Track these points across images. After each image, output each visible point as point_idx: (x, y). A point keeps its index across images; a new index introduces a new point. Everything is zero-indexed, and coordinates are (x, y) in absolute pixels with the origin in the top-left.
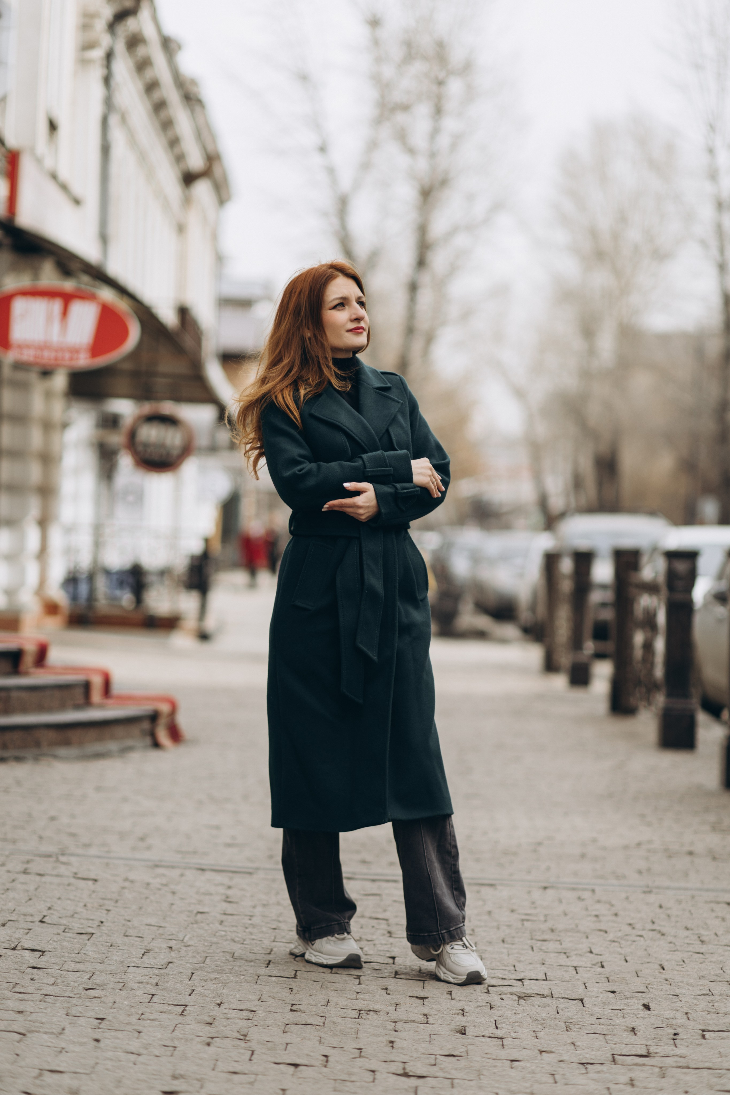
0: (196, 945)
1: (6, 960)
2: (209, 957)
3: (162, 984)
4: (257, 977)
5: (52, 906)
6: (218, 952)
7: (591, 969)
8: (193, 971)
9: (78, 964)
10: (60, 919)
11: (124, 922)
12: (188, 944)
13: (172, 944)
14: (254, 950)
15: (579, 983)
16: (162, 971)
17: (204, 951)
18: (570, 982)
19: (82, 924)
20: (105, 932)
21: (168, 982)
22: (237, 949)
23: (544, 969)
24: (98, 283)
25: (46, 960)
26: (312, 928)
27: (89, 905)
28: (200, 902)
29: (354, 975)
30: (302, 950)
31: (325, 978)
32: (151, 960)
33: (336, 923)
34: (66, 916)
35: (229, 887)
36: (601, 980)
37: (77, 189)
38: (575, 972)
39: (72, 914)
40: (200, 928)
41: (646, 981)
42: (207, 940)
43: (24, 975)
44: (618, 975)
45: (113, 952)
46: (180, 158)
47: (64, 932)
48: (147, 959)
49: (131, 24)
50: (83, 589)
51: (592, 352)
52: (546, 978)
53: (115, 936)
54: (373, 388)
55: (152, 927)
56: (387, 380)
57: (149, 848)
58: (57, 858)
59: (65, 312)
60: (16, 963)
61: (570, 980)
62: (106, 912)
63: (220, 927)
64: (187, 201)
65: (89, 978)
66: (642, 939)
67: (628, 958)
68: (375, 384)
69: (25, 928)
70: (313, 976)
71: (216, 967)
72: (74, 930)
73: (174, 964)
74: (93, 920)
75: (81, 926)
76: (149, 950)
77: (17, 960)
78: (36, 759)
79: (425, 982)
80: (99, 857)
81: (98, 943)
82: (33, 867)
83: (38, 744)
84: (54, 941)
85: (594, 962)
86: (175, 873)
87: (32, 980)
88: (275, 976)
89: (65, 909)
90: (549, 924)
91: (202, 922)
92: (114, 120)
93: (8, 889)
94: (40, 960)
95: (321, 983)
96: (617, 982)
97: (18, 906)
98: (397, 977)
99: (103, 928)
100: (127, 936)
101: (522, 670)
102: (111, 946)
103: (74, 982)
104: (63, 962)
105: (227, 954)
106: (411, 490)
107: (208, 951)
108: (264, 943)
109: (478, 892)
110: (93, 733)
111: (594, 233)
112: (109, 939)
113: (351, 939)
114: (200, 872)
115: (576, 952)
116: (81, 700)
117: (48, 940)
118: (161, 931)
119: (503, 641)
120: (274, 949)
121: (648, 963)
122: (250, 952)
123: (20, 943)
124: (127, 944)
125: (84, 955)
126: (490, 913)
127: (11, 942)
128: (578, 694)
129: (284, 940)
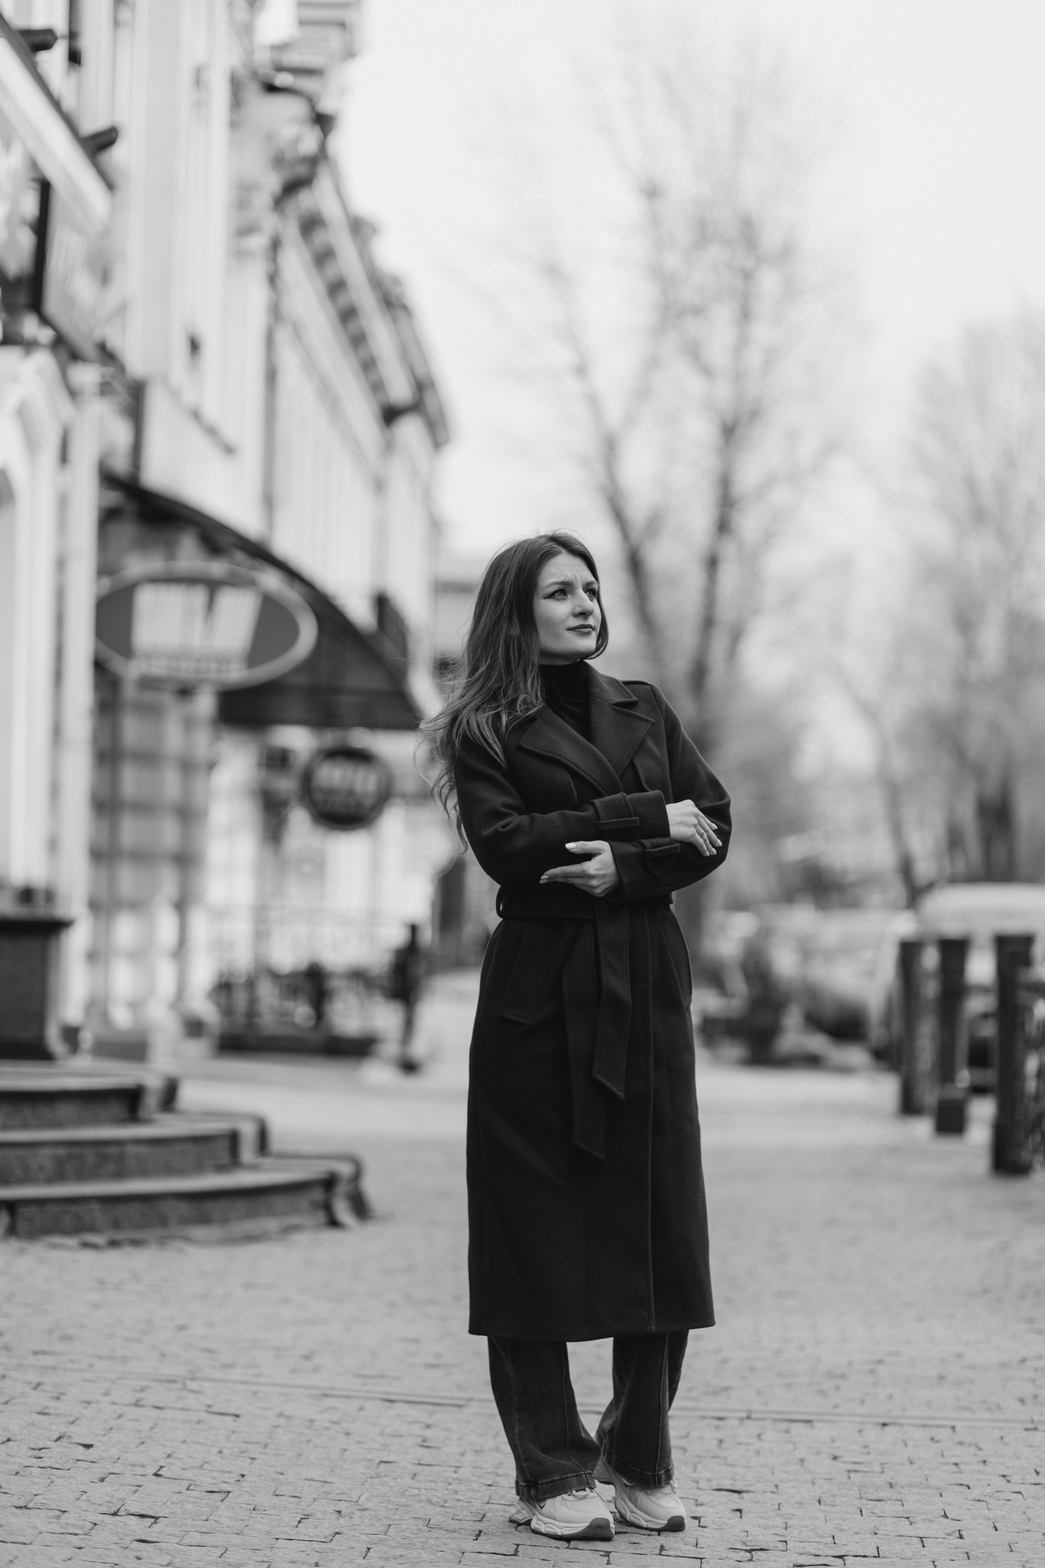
0: (376, 1508)
1: (103, 1530)
2: (393, 1526)
3: (324, 1565)
4: (461, 1554)
5: (173, 1452)
6: (406, 1519)
7: (944, 1540)
8: (370, 1546)
9: (205, 1536)
10: (183, 1472)
11: (275, 1476)
12: (365, 1507)
13: (342, 1506)
14: (458, 1515)
15: (925, 1561)
16: (324, 1546)
17: (387, 1518)
18: (913, 1560)
19: (214, 1478)
20: (246, 1489)
21: (333, 1560)
22: (436, 1515)
23: (876, 1540)
24: (257, 563)
25: (159, 1530)
26: (540, 1482)
27: (226, 1452)
28: (385, 1447)
29: (601, 1551)
30: (527, 1515)
31: (559, 1555)
32: (310, 1530)
33: (574, 1474)
34: (192, 1467)
35: (428, 1426)
36: (957, 1556)
37: (230, 432)
38: (921, 1545)
39: (201, 1463)
40: (382, 1485)
41: (1024, 1557)
42: (393, 1502)
43: (127, 1552)
44: (983, 1548)
45: (256, 1518)
46: (377, 387)
47: (187, 1489)
48: (304, 1528)
49: (305, 200)
50: (241, 999)
51: (971, 651)
52: (879, 1554)
53: (261, 1495)
54: (610, 704)
55: (314, 1483)
56: (632, 692)
57: (316, 1370)
58: (184, 1384)
59: (210, 605)
60: (116, 1534)
61: (913, 1557)
62: (249, 1461)
63: (412, 1483)
64: (388, 447)
65: (219, 1555)
66: (1020, 1496)
67: (998, 1525)
68: (613, 698)
69: (133, 1484)
70: (541, 1552)
71: (403, 1540)
72: (203, 1486)
73: (343, 1535)
74: (230, 1472)
75: (213, 1482)
76: (308, 1516)
77: (119, 1530)
78: (162, 1242)
79: (703, 1560)
80: (244, 1383)
81: (235, 1505)
82: (150, 1398)
83: (163, 1222)
84: (173, 1502)
85: (949, 1531)
86: (351, 1406)
87: (138, 1558)
88: (486, 1553)
89: (190, 1457)
90: (887, 1477)
91: (386, 1476)
92: (283, 336)
93: (111, 1429)
94: (151, 1530)
95: (553, 1562)
96: (980, 1559)
97: (125, 1452)
98: (663, 1553)
99: (244, 1484)
100: (277, 1495)
101: (869, 1112)
102: (254, 1509)
103: (198, 1561)
104: (184, 1533)
105: (420, 1521)
106: (666, 847)
107: (393, 1517)
108: (473, 1506)
109: (787, 1431)
110: (241, 1205)
111: (971, 484)
112: (252, 1500)
113: (596, 1497)
114: (387, 1404)
115: (923, 1517)
116: (225, 1159)
117: (164, 1501)
118: (327, 1487)
119: (845, 1070)
120: (488, 1515)
121: (1027, 1531)
122: (453, 1519)
123: (123, 1505)
124: (277, 1507)
125: (214, 1523)
126: (802, 1461)
127: (110, 1505)
128: (949, 1145)
129: (503, 1502)
